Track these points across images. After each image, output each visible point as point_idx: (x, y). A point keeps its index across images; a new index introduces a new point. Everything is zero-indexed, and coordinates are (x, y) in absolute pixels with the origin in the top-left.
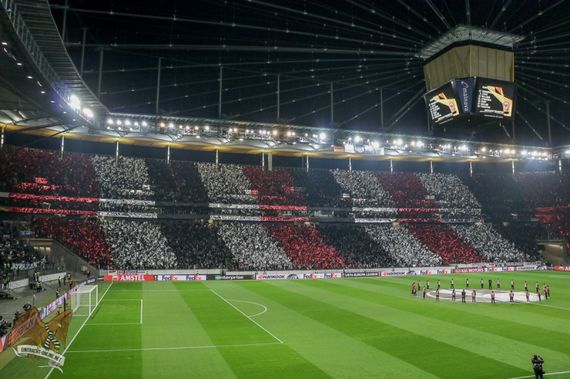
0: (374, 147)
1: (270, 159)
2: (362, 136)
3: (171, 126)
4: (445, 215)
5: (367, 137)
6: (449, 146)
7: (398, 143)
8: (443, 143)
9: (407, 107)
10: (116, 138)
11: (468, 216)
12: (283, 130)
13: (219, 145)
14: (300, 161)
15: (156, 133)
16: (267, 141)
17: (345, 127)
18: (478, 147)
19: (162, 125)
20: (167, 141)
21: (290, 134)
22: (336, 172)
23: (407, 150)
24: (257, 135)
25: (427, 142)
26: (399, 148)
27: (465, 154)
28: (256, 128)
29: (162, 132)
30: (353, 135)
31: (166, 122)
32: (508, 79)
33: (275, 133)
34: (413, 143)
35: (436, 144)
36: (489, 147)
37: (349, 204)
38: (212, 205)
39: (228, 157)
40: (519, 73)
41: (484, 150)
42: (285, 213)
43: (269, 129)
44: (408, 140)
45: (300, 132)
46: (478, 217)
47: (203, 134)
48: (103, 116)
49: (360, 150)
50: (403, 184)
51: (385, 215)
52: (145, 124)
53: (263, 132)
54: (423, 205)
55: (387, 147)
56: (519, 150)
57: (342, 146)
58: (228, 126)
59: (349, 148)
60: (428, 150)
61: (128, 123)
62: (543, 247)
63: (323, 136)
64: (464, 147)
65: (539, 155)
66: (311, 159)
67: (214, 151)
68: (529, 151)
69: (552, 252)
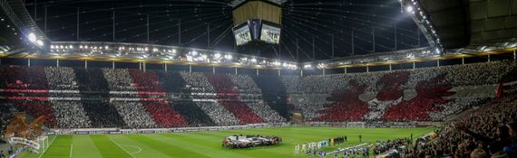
0: (203, 58)
1: (144, 66)
2: (197, 51)
3: (86, 47)
4: (244, 98)
5: (200, 52)
6: (246, 59)
7: (218, 56)
8: (243, 57)
9: (223, 35)
10: (57, 56)
11: (255, 98)
12: (151, 48)
13: (114, 58)
14: (161, 66)
15: (77, 52)
16: (142, 54)
17: (186, 46)
18: (262, 60)
19: (81, 47)
20: (85, 57)
21: (155, 50)
22: (181, 73)
23: (223, 60)
24: (136, 50)
25: (234, 56)
26: (219, 58)
27: (254, 63)
28: (135, 47)
29: (81, 51)
30: (191, 51)
31: (84, 45)
32: (278, 23)
33: (146, 49)
34: (226, 56)
35: (239, 57)
36: (267, 61)
37: (190, 91)
38: (111, 92)
39: (120, 65)
41: (264, 62)
42: (154, 96)
43: (142, 47)
44: (223, 55)
45: (161, 49)
46: (259, 98)
47: (104, 51)
48: (48, 44)
49: (196, 59)
50: (220, 80)
51: (211, 97)
52: (71, 47)
53: (139, 49)
54: (231, 92)
55: (211, 59)
56: (282, 63)
57: (185, 57)
58: (119, 46)
59: (189, 58)
60: (234, 61)
61: (62, 47)
62: (292, 115)
63: (174, 51)
64: (254, 60)
65: (292, 66)
66: (168, 65)
67: (112, 62)
68: (287, 64)
69: (296, 117)
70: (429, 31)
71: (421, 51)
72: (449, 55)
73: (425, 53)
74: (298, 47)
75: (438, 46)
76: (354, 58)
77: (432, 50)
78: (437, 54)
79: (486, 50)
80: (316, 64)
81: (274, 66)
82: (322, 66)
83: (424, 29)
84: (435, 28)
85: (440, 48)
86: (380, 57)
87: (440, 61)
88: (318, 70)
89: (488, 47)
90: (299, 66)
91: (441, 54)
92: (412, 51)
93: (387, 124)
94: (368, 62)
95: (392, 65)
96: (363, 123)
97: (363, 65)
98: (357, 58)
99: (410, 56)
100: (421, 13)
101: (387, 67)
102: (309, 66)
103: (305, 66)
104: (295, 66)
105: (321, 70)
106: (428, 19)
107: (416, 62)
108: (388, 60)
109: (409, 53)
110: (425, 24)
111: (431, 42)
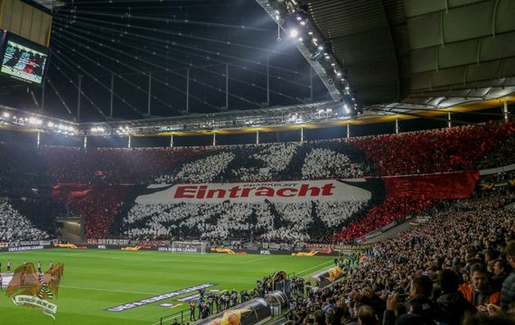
32: (42, 42)
36: (13, 113)
56: (46, 121)
62: (61, 225)
65: (66, 129)
68: (57, 123)
69: (71, 229)
70: (330, 73)
71: (314, 109)
72: (369, 115)
73: (322, 112)
74: (81, 92)
75: (347, 99)
76: (188, 120)
77: (336, 107)
78: (345, 115)
79: (444, 105)
80: (115, 126)
81: (27, 125)
82: (125, 131)
83: (319, 68)
84: (341, 66)
85: (351, 104)
86: (239, 119)
87: (352, 126)
88: (116, 137)
89: (447, 98)
90: (80, 128)
91: (354, 115)
92: (298, 109)
93: (250, 245)
94: (216, 127)
95: (261, 133)
96: (203, 244)
97: (205, 132)
98: (195, 119)
99: (294, 118)
100: (315, 40)
101: (251, 137)
102: (101, 129)
103: (93, 130)
104: (71, 129)
105: (126, 138)
106: (328, 50)
107: (305, 129)
108: (253, 125)
109: (293, 112)
110: (322, 61)
111: (335, 92)
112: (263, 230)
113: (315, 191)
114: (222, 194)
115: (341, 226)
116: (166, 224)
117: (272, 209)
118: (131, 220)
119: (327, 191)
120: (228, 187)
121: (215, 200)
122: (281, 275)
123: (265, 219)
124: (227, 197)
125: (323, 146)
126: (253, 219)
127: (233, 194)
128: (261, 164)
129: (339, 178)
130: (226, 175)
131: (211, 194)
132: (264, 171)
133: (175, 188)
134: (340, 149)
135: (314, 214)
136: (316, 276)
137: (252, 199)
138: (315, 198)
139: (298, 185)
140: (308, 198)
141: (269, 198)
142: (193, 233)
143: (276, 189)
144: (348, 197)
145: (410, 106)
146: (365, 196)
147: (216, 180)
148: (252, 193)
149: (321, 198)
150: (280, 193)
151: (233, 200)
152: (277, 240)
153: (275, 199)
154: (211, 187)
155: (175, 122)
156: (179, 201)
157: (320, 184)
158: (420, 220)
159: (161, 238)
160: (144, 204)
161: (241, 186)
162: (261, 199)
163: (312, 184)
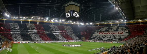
0: (56, 21)
1: (39, 23)
2: (54, 19)
3: (22, 17)
4: (68, 33)
5: (55, 19)
7: (60, 20)
8: (68, 21)
9: (62, 15)
10: (13, 20)
11: (71, 33)
12: (41, 18)
13: (30, 20)
14: (44, 23)
15: (19, 19)
17: (51, 17)
18: (73, 22)
19: (20, 17)
20: (21, 20)
21: (42, 18)
22: (49, 25)
23: (62, 22)
24: (36, 19)
25: (65, 21)
26: (60, 21)
27: (71, 23)
28: (36, 17)
29: (20, 18)
30: (53, 19)
31: (21, 17)
32: (78, 11)
33: (40, 18)
34: (63, 21)
35: (67, 21)
36: (75, 22)
37: (52, 30)
38: (29, 31)
39: (31, 22)
40: (80, 10)
41: (74, 22)
42: (41, 32)
43: (38, 17)
44: (62, 20)
45: (44, 18)
46: (73, 33)
47: (27, 19)
48: (11, 16)
49: (54, 21)
50: (61, 27)
51: (58, 32)
52: (17, 17)
53: (37, 18)
54: (64, 31)
55: (58, 21)
56: (80, 23)
57: (51, 21)
58: (31, 17)
59: (52, 21)
60: (65, 22)
61: (15, 17)
62: (82, 38)
63: (48, 19)
64: (71, 22)
65: (82, 24)
66: (46, 23)
67: (29, 21)
68: (81, 23)
69: (83, 39)
70: (123, 15)
71: (120, 20)
72: (129, 22)
73: (122, 21)
74: (84, 18)
75: (125, 19)
76: (101, 22)
78: (125, 21)
80: (89, 23)
81: (77, 24)
82: (91, 24)
83: (121, 14)
84: (124, 14)
86: (108, 22)
88: (90, 25)
89: (140, 20)
91: (126, 22)
92: (118, 20)
94: (105, 23)
95: (112, 24)
96: (103, 41)
97: (103, 24)
98: (102, 22)
99: (117, 22)
100: (120, 10)
101: (110, 24)
102: (87, 24)
103: (86, 24)
104: (83, 24)
105: (91, 25)
106: (122, 11)
107: (119, 24)
108: (111, 23)
109: (117, 21)
110: (121, 13)
111: (123, 18)
112: (112, 39)
113: (120, 33)
114: (106, 33)
115: (124, 39)
116: (98, 38)
117: (114, 36)
118: (92, 37)
119: (122, 33)
120: (107, 32)
121: (105, 34)
122: (114, 46)
123: (113, 37)
124: (107, 34)
125: (122, 26)
126: (111, 37)
127: (108, 33)
128: (112, 29)
129: (124, 31)
130: (106, 31)
131: (104, 33)
132: (113, 30)
133: (99, 33)
134: (124, 27)
135: (120, 37)
136: (119, 46)
137: (111, 34)
138: (120, 34)
139: (118, 32)
140: (119, 34)
141: (113, 34)
142: (101, 40)
143: (114, 33)
144: (125, 34)
145: (135, 21)
146: (128, 34)
147: (105, 31)
148: (111, 33)
149: (121, 34)
150: (115, 33)
151: (108, 34)
152: (114, 41)
153: (114, 34)
154: (104, 32)
155: (99, 22)
156: (99, 34)
157: (121, 32)
158: (136, 38)
159: (97, 40)
160: (94, 35)
161: (109, 32)
162: (112, 34)
163: (120, 32)
